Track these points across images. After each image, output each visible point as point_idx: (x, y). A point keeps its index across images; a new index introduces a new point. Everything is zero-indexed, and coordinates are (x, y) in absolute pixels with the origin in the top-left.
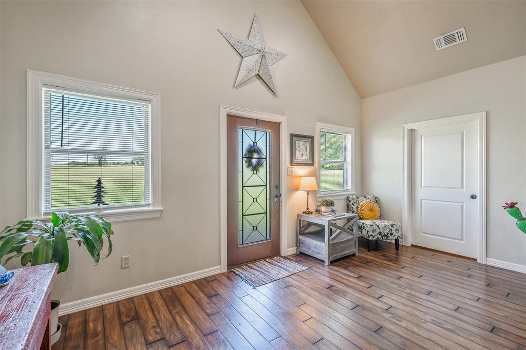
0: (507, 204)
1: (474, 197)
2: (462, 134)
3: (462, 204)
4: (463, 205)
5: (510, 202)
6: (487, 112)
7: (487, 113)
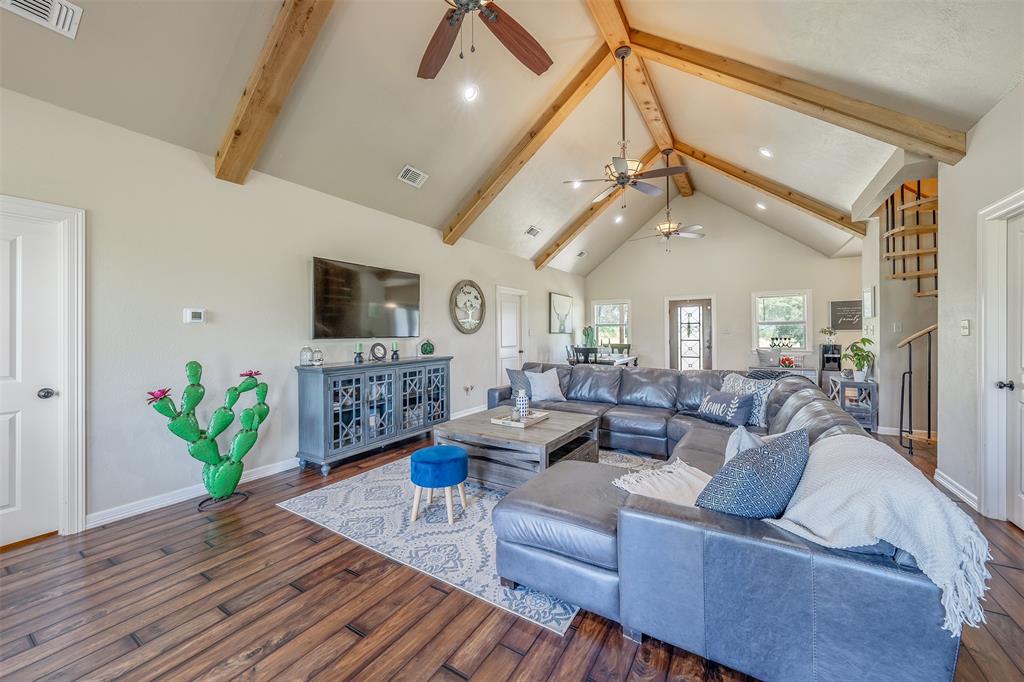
0: (152, 394)
1: (47, 394)
2: (13, 244)
3: (11, 416)
4: (14, 417)
5: (155, 390)
6: (86, 212)
7: (88, 214)
